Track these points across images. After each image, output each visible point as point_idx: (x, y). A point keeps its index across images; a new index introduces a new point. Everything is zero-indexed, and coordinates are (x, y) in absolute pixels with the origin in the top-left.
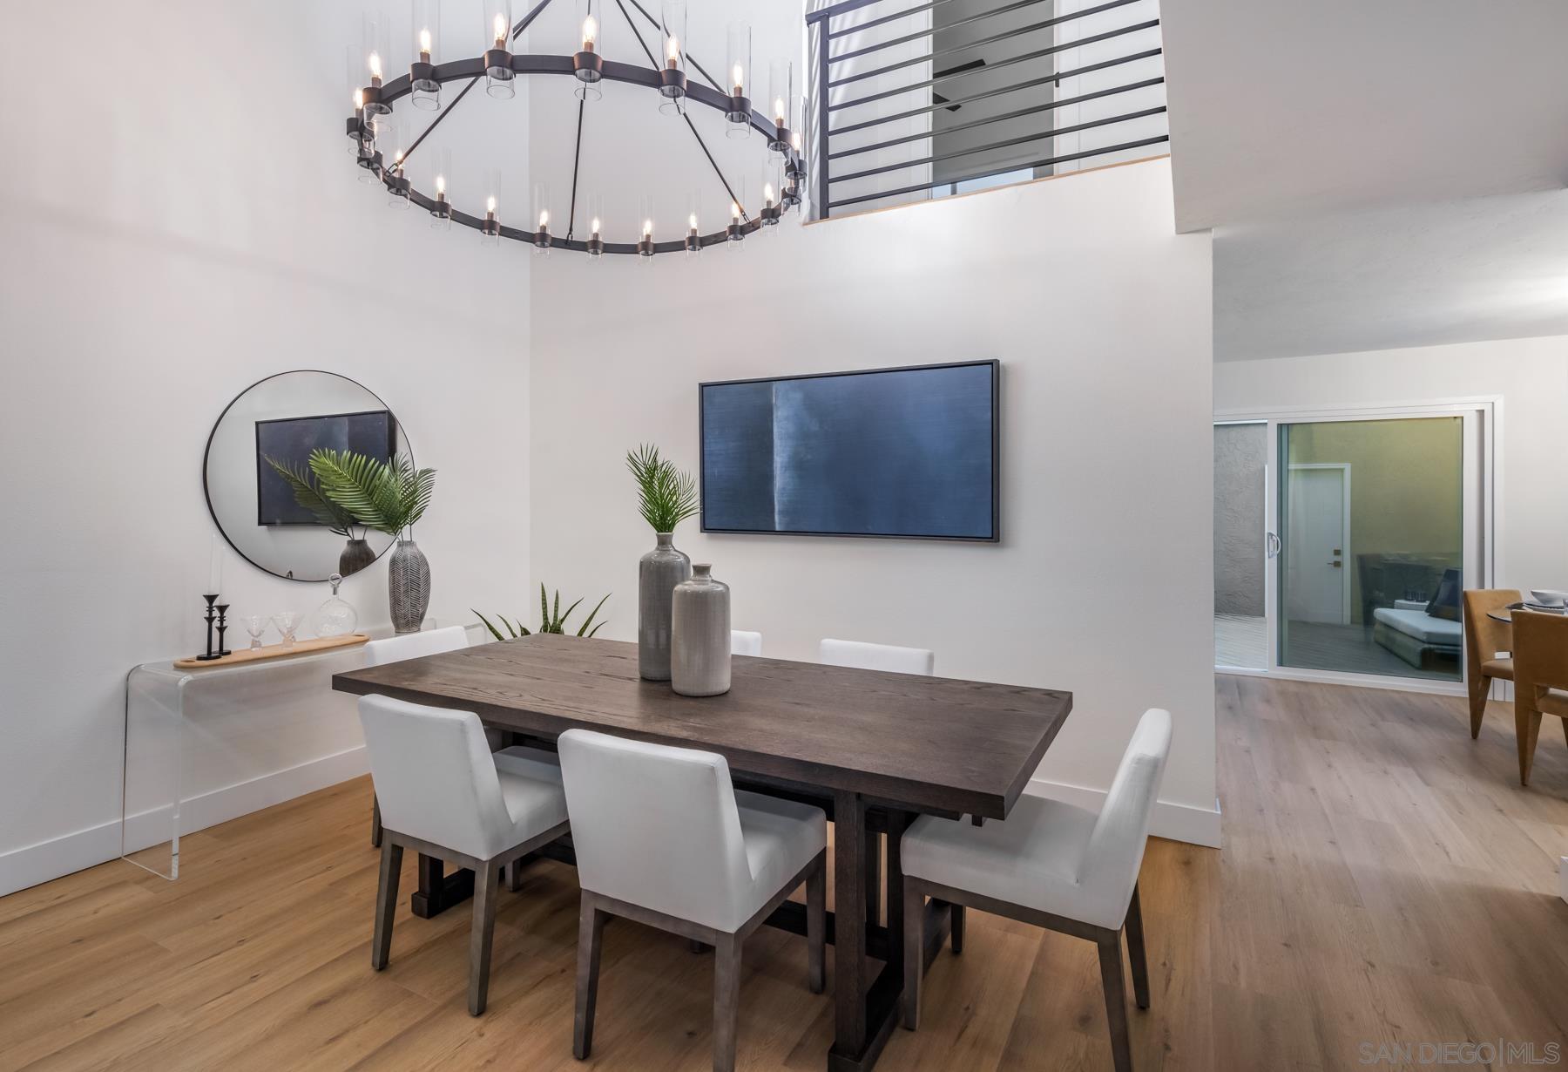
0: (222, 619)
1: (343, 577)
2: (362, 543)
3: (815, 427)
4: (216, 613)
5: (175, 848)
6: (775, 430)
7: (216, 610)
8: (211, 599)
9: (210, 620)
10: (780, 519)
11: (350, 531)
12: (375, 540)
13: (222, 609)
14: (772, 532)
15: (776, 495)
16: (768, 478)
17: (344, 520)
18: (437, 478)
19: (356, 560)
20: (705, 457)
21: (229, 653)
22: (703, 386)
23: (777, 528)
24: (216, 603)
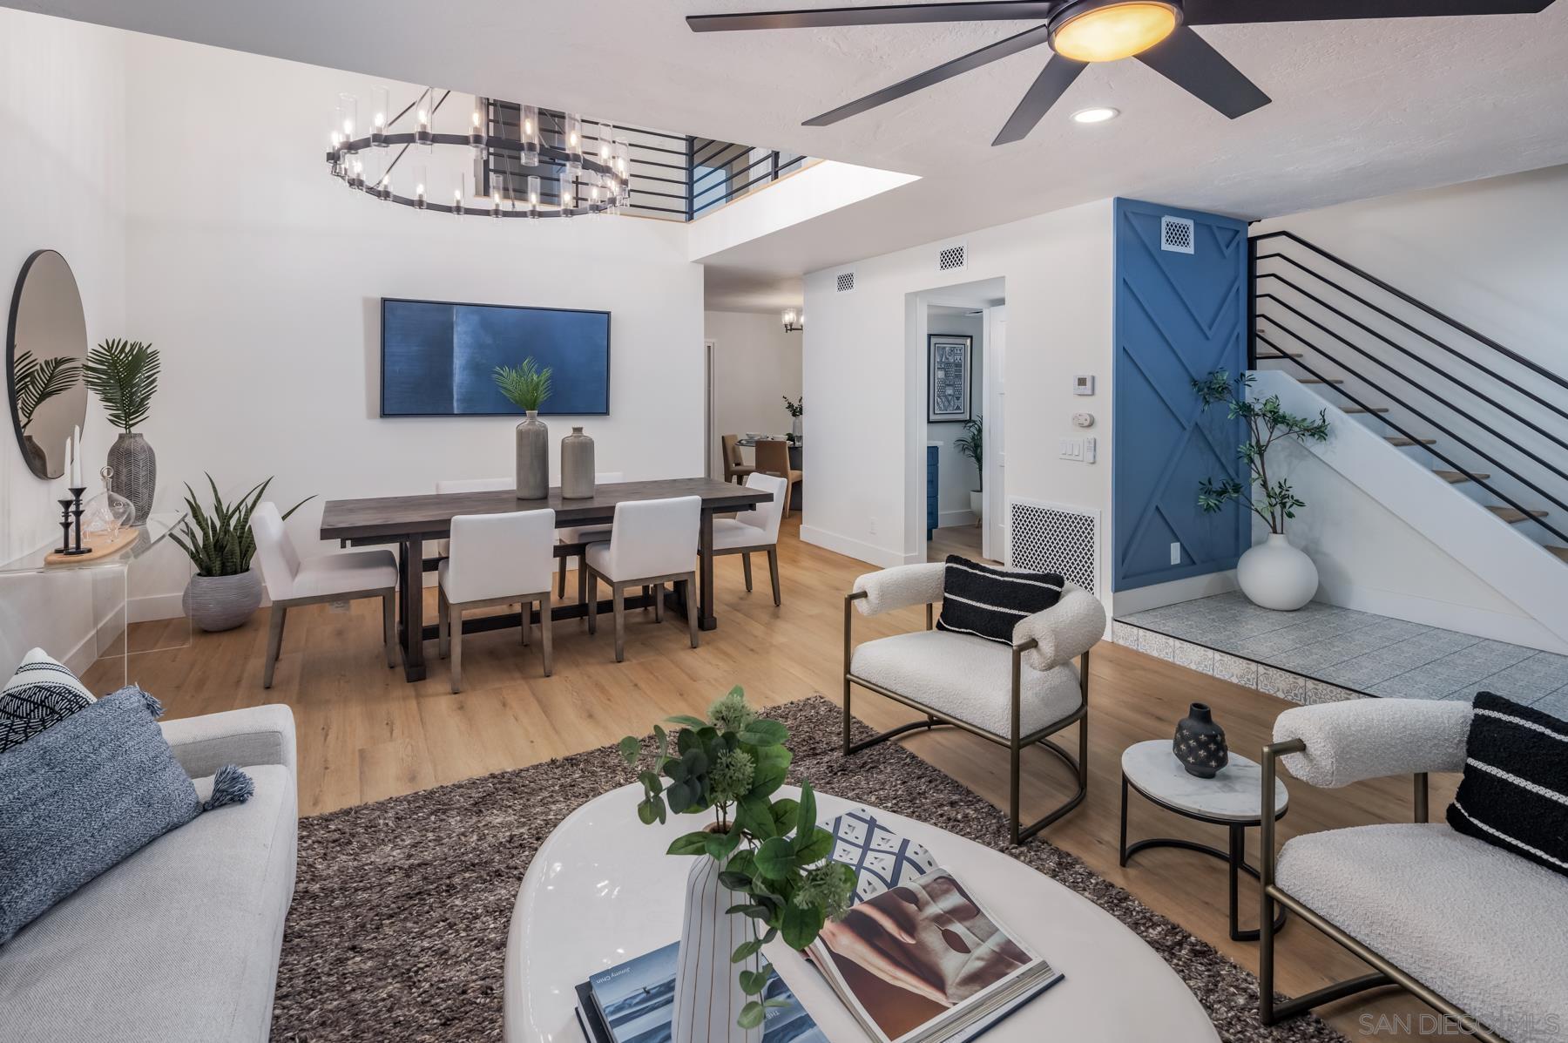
3: (489, 340)
6: (455, 340)
10: (458, 405)
14: (450, 414)
15: (455, 388)
16: (448, 375)
20: (386, 357)
22: (384, 301)
23: (456, 412)
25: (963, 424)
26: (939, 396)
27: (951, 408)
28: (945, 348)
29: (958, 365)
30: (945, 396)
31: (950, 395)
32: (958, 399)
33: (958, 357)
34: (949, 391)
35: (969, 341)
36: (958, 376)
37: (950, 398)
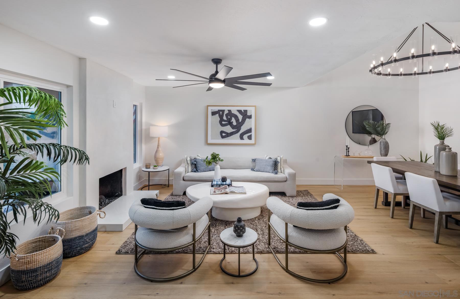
0: (348, 150)
1: (370, 145)
2: (374, 138)
4: (348, 149)
5: (342, 186)
7: (348, 148)
8: (347, 146)
9: (347, 150)
11: (371, 136)
12: (377, 138)
13: (349, 148)
17: (369, 133)
18: (391, 125)
19: (374, 141)
21: (349, 156)
24: (348, 147)
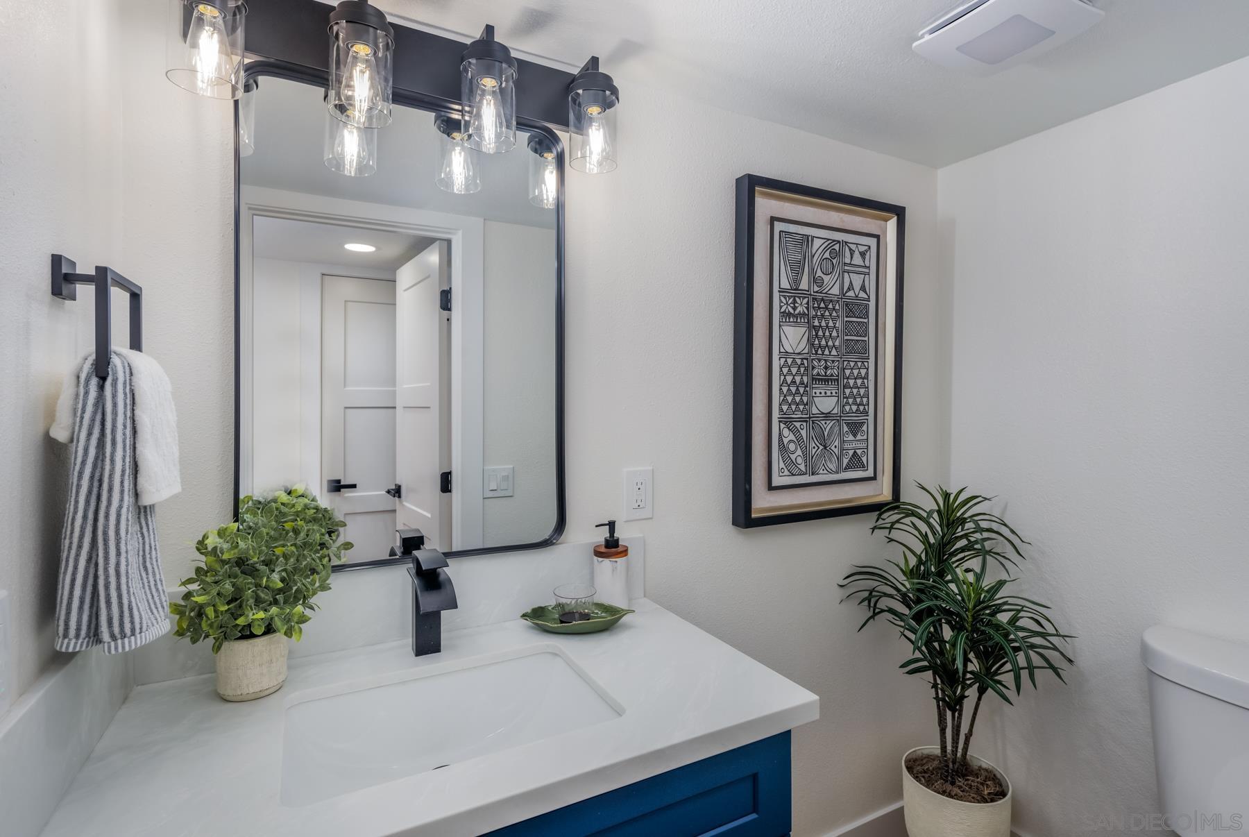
25: (870, 519)
26: (787, 421)
27: (833, 466)
28: (808, 240)
29: (855, 308)
30: (810, 420)
31: (827, 416)
32: (855, 428)
33: (857, 281)
34: (825, 402)
35: (892, 225)
36: (856, 350)
37: (828, 426)
